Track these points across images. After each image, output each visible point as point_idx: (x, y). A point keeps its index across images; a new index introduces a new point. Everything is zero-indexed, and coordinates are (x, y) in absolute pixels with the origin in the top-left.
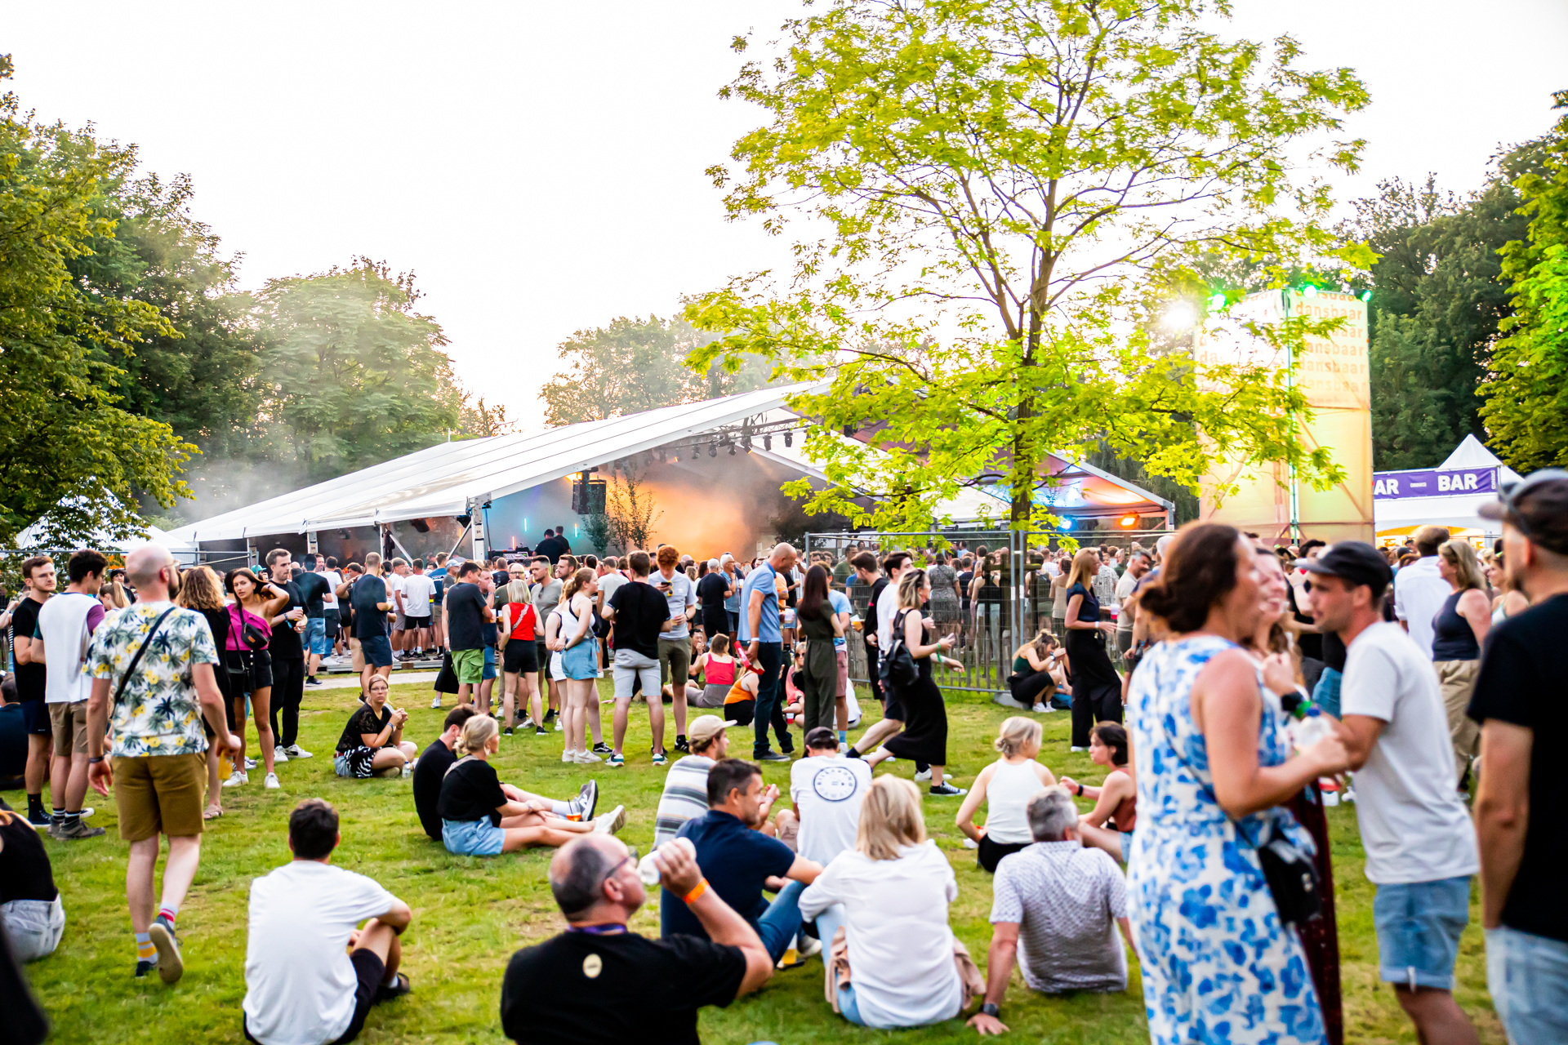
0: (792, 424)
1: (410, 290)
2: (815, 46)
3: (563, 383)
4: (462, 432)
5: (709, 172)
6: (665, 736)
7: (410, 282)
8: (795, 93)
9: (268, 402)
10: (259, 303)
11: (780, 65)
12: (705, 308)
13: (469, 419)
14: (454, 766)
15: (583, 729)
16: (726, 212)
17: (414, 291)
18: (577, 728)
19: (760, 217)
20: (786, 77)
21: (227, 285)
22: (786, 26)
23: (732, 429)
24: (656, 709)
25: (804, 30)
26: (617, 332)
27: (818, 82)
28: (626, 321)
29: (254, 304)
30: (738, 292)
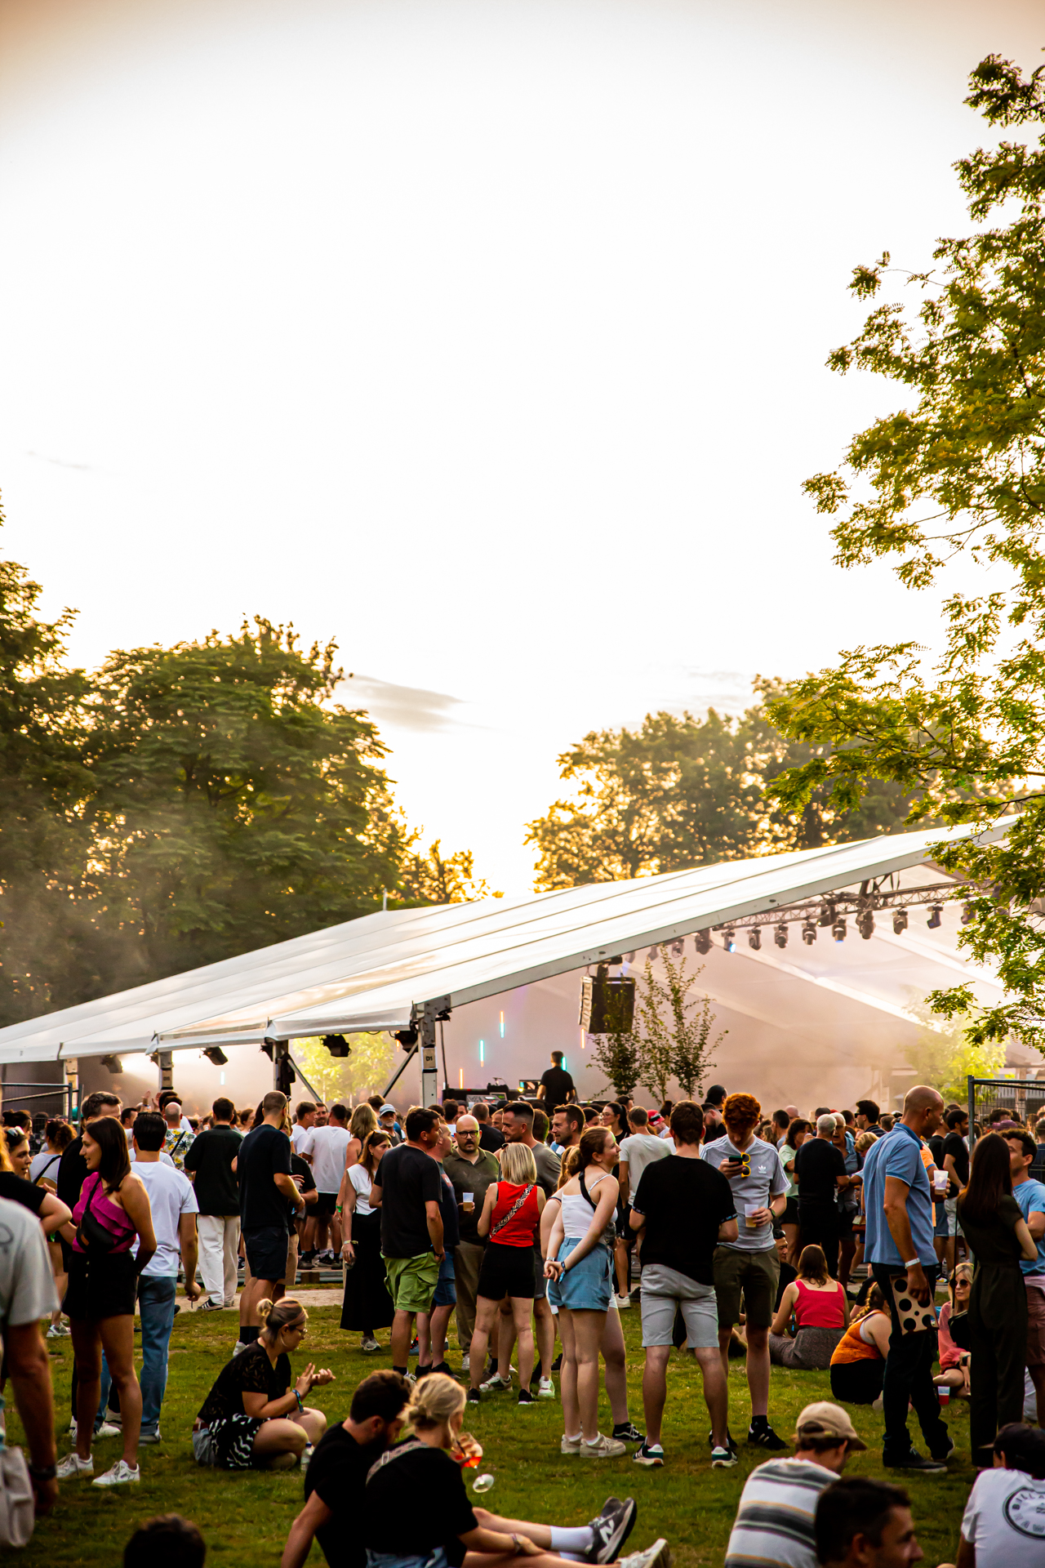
0: (942, 893)
1: (328, 669)
2: (990, 281)
3: (566, 818)
4: (407, 892)
5: (813, 485)
6: (730, 1414)
7: (329, 656)
8: (954, 358)
9: (104, 843)
10: (97, 689)
11: (931, 312)
12: (802, 705)
13: (416, 875)
14: (387, 1457)
15: (595, 1396)
16: (838, 551)
17: (334, 669)
18: (583, 1396)
19: (894, 558)
20: (940, 332)
21: (49, 659)
22: (941, 252)
23: (842, 898)
24: (714, 1368)
25: (974, 254)
26: (653, 737)
27: (995, 337)
28: (669, 722)
29: (87, 688)
30: (857, 679)
